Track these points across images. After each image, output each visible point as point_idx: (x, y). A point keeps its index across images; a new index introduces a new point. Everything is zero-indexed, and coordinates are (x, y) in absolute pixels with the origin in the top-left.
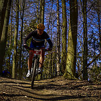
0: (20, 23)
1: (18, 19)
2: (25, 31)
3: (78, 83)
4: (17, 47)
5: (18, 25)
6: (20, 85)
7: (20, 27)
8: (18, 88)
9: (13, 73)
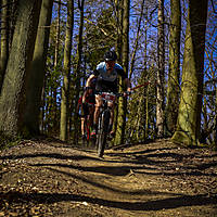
0: (77, 17)
1: (73, 9)
2: (88, 35)
3: (207, 156)
4: (70, 70)
5: (72, 22)
6: (75, 163)
7: (76, 26)
8: (69, 175)
9: (62, 128)
